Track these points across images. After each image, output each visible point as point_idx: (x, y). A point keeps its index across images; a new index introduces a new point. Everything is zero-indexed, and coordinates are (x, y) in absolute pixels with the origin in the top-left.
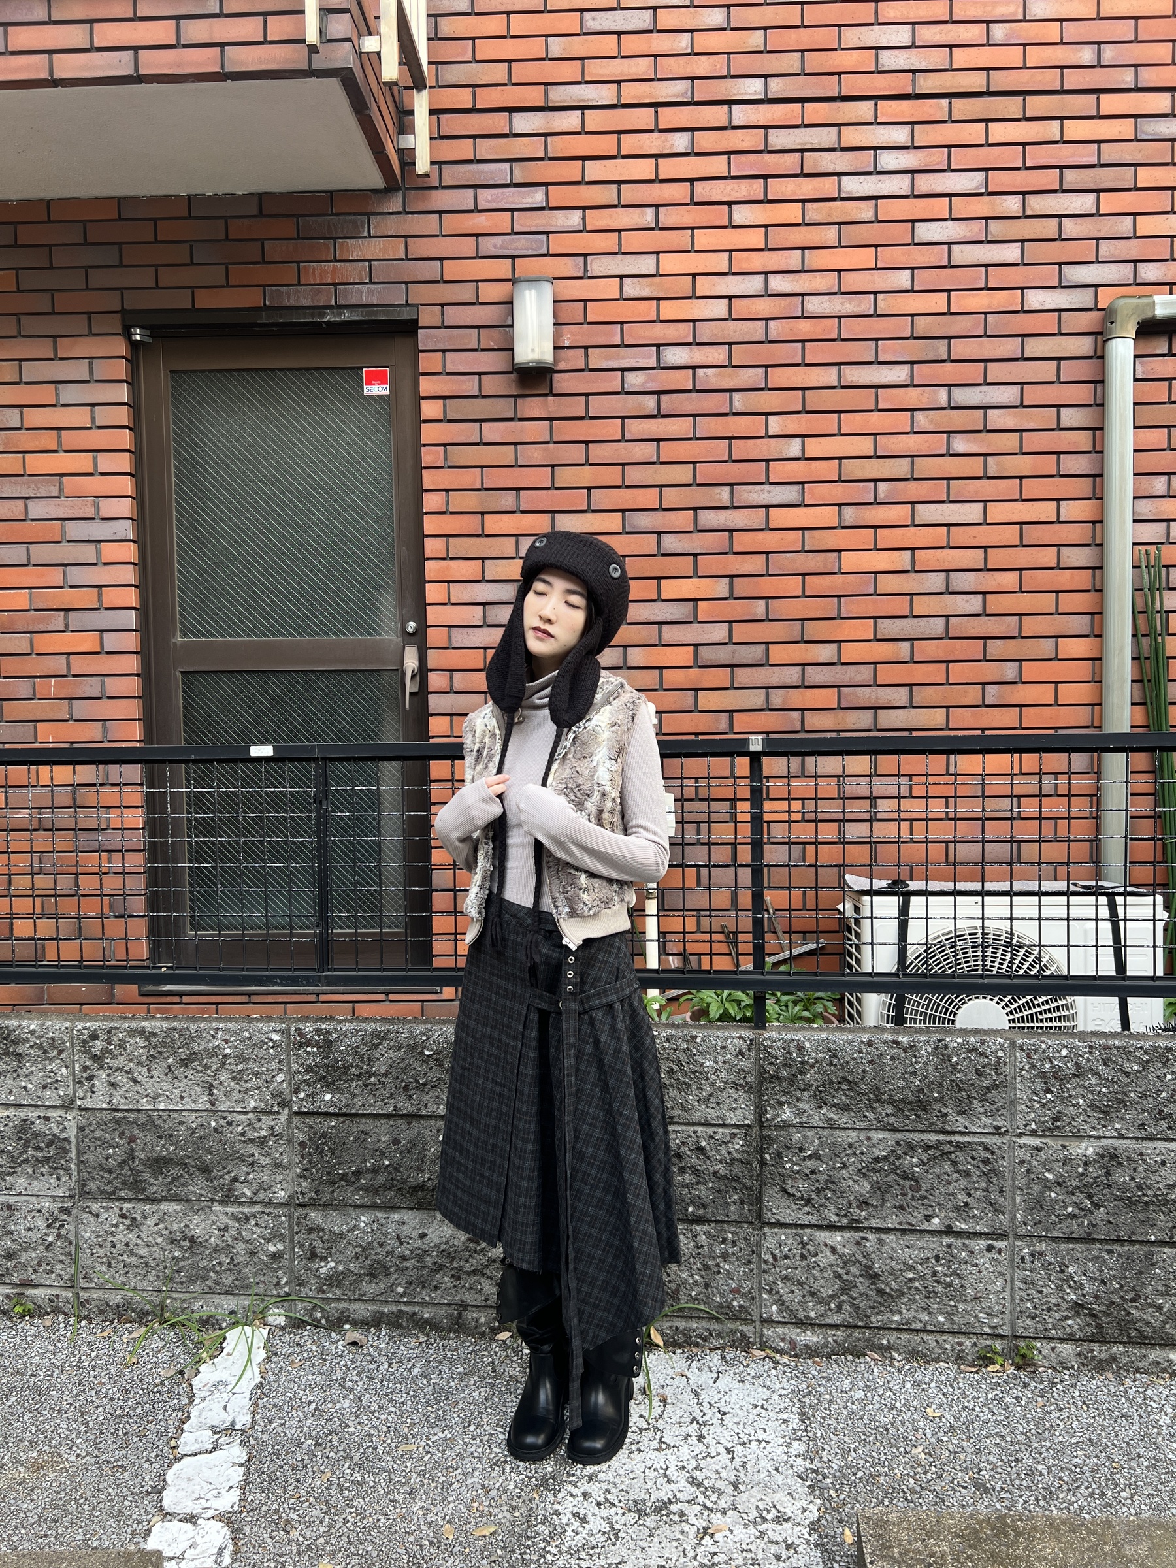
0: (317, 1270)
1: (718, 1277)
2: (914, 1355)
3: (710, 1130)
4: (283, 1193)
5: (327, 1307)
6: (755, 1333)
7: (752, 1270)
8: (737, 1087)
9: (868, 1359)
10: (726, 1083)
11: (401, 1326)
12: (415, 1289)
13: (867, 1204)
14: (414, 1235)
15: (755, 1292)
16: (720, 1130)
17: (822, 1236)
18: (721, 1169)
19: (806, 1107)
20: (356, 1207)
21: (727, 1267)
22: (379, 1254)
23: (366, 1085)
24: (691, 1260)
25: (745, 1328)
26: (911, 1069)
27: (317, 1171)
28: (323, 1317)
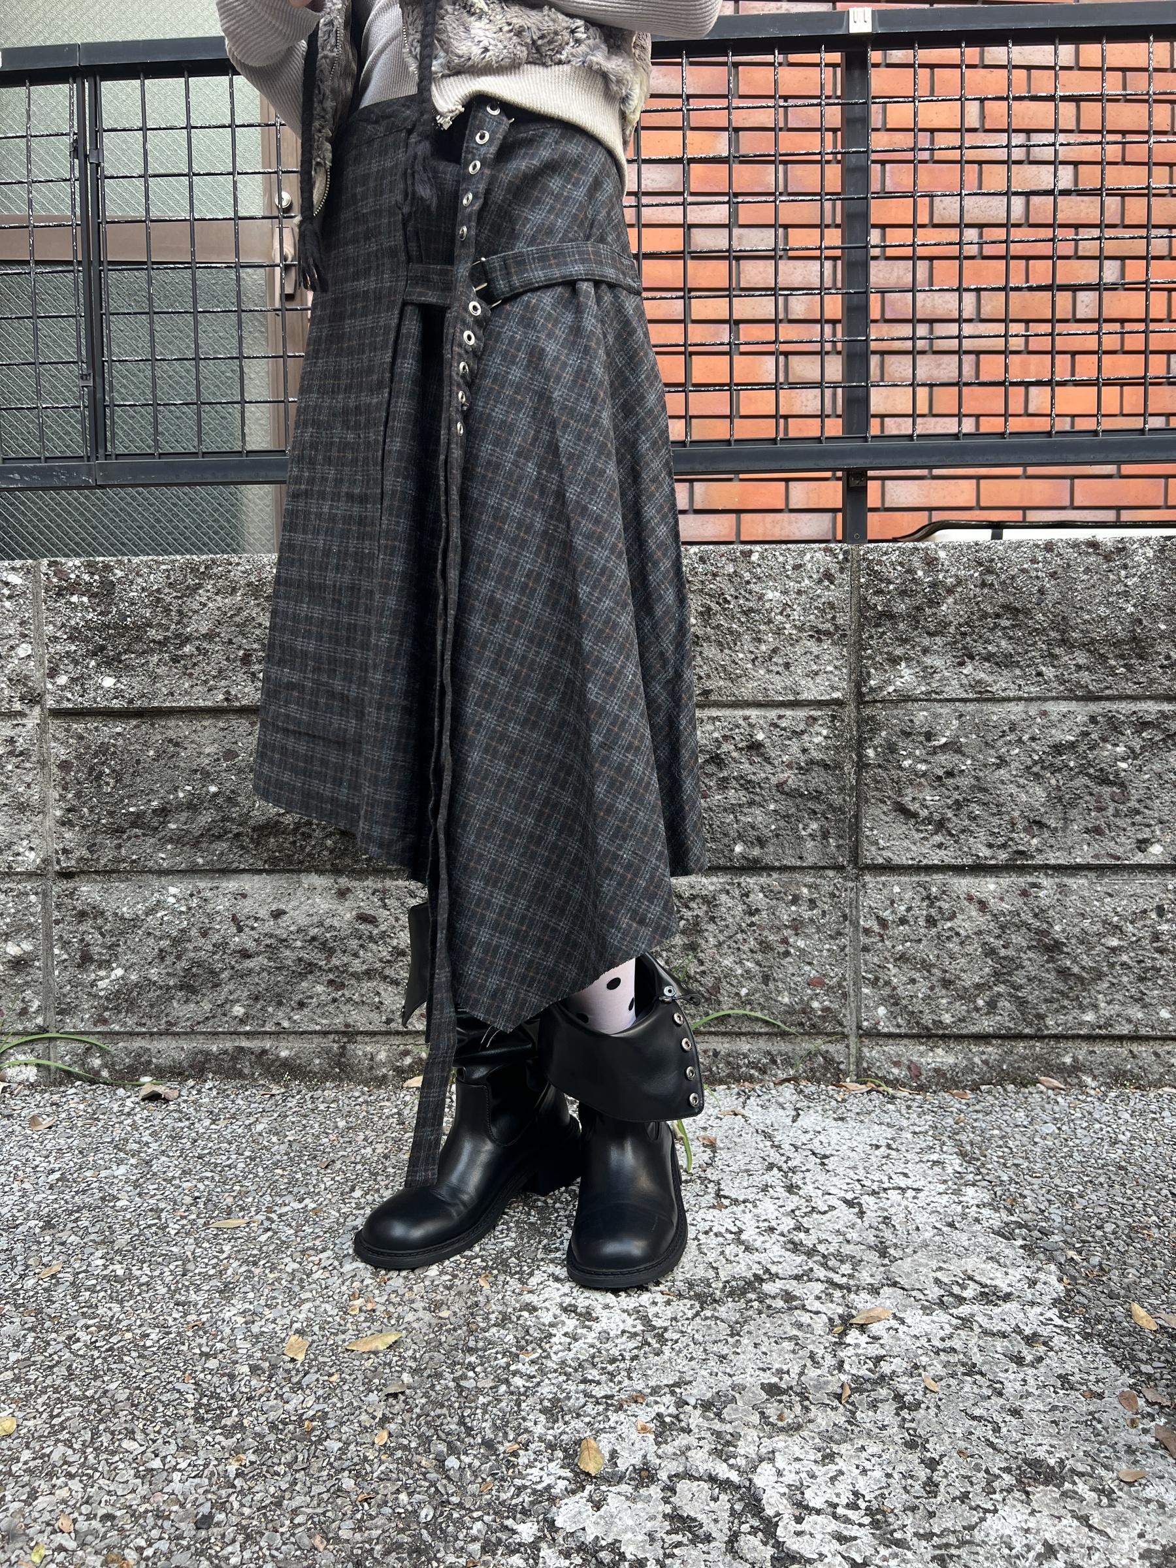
0: (93, 984)
1: (785, 962)
2: (1118, 1078)
3: (772, 714)
4: (32, 855)
5: (111, 1048)
6: (848, 1056)
7: (843, 949)
8: (818, 635)
9: (1042, 1088)
10: (801, 629)
11: (241, 1075)
12: (263, 1009)
13: (1041, 825)
14: (263, 913)
15: (848, 985)
16: (789, 713)
17: (963, 884)
18: (791, 778)
19: (938, 663)
20: (161, 873)
21: (801, 944)
22: (200, 948)
23: (175, 660)
24: (739, 936)
25: (832, 1048)
26: (1120, 588)
27: (91, 810)
28: (105, 1065)
